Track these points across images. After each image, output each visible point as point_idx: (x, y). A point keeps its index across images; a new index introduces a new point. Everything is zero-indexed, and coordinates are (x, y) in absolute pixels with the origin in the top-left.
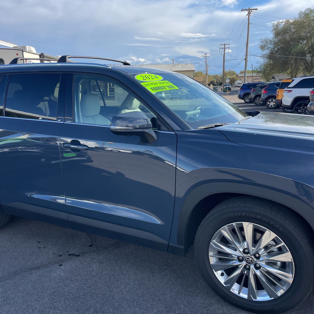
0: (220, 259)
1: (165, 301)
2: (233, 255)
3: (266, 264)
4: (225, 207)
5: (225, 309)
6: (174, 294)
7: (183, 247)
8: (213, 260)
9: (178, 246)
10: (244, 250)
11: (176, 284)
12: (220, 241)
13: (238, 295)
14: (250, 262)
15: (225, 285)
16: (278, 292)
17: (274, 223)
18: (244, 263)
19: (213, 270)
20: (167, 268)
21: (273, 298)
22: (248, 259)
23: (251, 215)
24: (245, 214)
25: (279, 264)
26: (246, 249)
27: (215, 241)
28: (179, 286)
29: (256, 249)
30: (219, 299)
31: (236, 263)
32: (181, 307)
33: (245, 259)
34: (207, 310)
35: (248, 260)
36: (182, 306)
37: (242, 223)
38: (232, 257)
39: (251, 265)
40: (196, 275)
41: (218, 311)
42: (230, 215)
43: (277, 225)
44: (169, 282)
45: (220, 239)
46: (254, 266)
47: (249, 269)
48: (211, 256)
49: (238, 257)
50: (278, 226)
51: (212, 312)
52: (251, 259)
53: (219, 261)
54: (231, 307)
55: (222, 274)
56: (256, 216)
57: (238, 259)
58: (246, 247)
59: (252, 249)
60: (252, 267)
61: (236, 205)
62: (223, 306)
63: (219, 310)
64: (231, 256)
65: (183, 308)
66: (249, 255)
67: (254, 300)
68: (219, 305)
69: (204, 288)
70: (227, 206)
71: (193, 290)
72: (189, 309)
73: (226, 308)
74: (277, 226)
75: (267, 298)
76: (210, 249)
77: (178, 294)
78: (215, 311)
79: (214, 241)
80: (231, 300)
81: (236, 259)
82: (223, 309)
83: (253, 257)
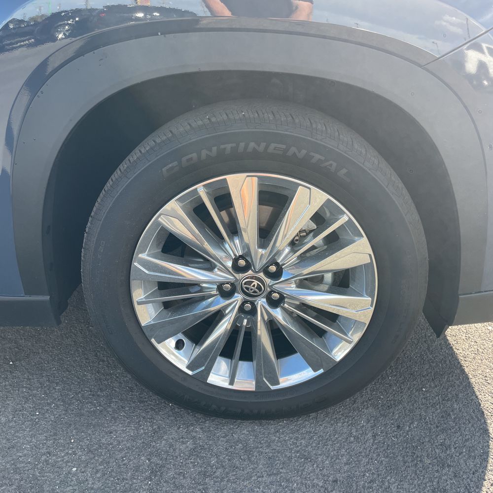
0: (167, 305)
1: (16, 470)
2: (204, 285)
3: (298, 287)
4: (164, 138)
5: (198, 432)
6: (42, 437)
7: (48, 298)
8: (147, 314)
9: (28, 298)
10: (235, 261)
11: (49, 404)
12: (162, 251)
13: (230, 387)
14: (255, 292)
15: (190, 373)
16: (332, 351)
17: (323, 158)
18: (238, 298)
19: (153, 341)
20: (18, 363)
21: (321, 371)
22: (249, 283)
23: (252, 145)
24: (234, 145)
25: (328, 277)
26: (240, 256)
27: (148, 255)
28: (57, 406)
29: (271, 252)
30: (176, 410)
31: (216, 303)
32: (69, 473)
33: (239, 288)
34: (151, 454)
35: (247, 289)
36: (74, 469)
37: (225, 179)
38: (202, 290)
39: (258, 299)
40: (103, 361)
41: (183, 447)
42: (184, 159)
43: (331, 162)
44: (26, 406)
45: (162, 245)
46: (264, 300)
47: (253, 311)
48: (139, 303)
49: (220, 287)
50: (335, 164)
51: (165, 456)
52: (256, 283)
53: (165, 312)
54: (213, 421)
55: (179, 345)
56: (267, 147)
57: (220, 292)
58: (241, 252)
59: (260, 255)
60: (261, 302)
61: (200, 123)
62: (192, 425)
63: (183, 443)
64: (199, 289)
65: (75, 474)
66: (250, 272)
67: (273, 388)
68: (178, 429)
69: (131, 389)
70: (171, 132)
71: (100, 405)
72: (97, 471)
73: (201, 428)
74: (331, 165)
75: (308, 374)
76: (134, 283)
77: (55, 434)
78: (174, 450)
79: (143, 256)
80: (214, 406)
81: (214, 292)
82: (194, 434)
83: (261, 275)
